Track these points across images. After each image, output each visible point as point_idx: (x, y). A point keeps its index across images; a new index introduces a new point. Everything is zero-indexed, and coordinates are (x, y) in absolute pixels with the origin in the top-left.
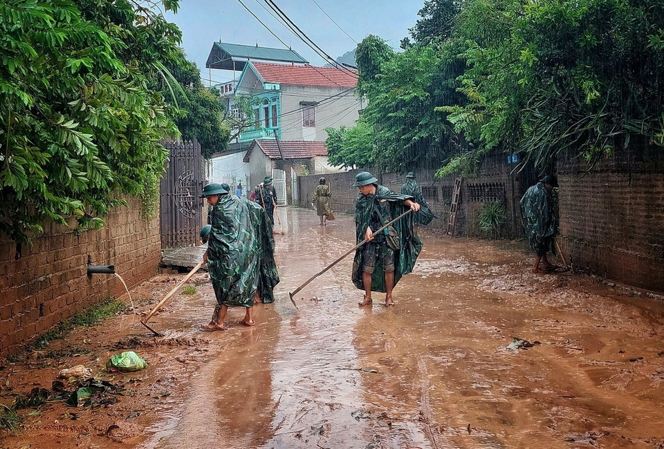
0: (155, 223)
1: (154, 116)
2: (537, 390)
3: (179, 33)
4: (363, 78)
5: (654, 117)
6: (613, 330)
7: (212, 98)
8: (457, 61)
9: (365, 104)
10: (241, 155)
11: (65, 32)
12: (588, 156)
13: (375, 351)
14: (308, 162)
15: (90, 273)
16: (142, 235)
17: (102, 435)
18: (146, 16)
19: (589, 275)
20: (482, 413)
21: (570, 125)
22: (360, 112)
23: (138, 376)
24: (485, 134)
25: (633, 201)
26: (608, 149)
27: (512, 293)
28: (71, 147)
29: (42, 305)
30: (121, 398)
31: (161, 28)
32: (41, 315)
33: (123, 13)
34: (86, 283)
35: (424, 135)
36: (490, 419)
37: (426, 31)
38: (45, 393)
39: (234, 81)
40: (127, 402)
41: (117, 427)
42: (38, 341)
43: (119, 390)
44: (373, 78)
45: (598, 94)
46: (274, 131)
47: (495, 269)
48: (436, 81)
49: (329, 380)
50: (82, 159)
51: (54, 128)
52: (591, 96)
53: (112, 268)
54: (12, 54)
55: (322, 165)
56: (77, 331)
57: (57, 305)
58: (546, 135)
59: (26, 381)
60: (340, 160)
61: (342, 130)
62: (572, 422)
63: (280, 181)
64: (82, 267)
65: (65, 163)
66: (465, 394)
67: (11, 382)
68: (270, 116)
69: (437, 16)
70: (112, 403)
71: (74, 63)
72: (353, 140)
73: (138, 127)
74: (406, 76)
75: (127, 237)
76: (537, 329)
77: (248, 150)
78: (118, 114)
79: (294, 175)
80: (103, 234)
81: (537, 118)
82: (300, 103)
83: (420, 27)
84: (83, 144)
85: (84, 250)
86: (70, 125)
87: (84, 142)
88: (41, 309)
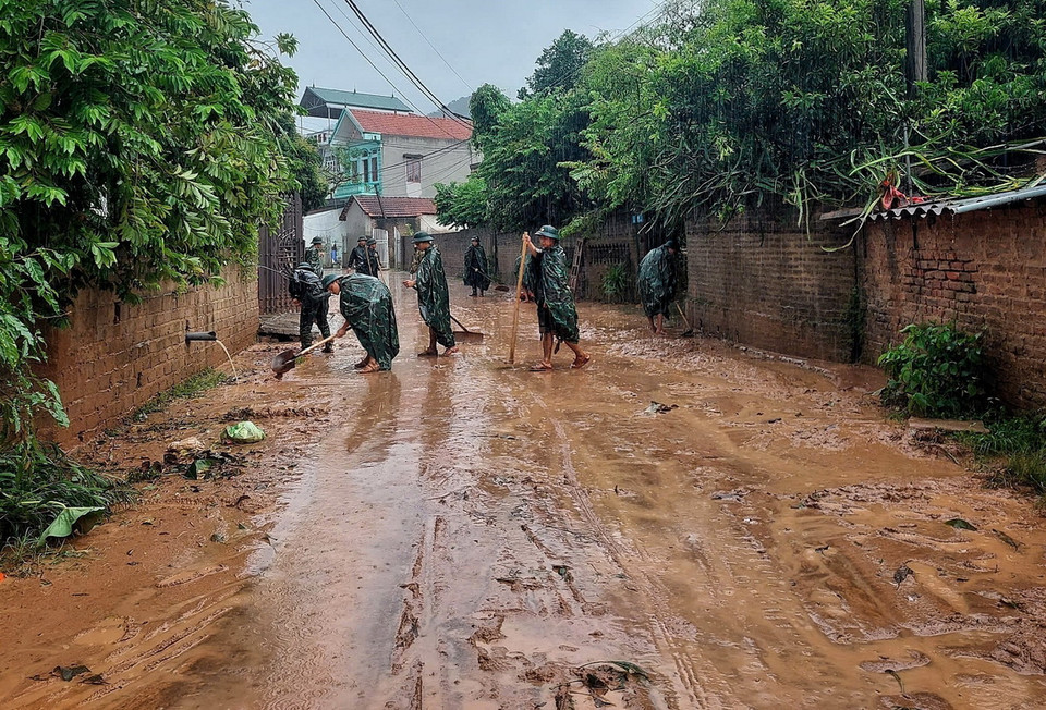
0: (253, 287)
1: (275, 167)
2: (679, 452)
3: (295, 78)
4: (477, 131)
5: (787, 175)
6: (750, 392)
7: (309, 148)
8: (579, 113)
9: (480, 158)
10: (336, 213)
11: (192, 76)
12: (721, 215)
13: (508, 418)
14: (413, 221)
15: (188, 340)
16: (240, 298)
17: (231, 506)
18: (260, 59)
19: (720, 339)
20: (626, 475)
21: (701, 183)
22: (473, 167)
23: (256, 447)
24: (611, 193)
25: (765, 262)
26: (740, 208)
27: (643, 357)
28: (190, 199)
29: (140, 374)
30: (243, 470)
31: (275, 71)
32: (139, 385)
33: (235, 56)
34: (184, 351)
35: (545, 192)
36: (635, 480)
37: (543, 81)
38: (158, 467)
39: (329, 130)
40: (250, 474)
41: (248, 497)
42: (136, 414)
43: (241, 462)
44: (489, 130)
45: (731, 150)
46: (375, 186)
47: (623, 334)
48: (557, 134)
49: (466, 447)
50: (201, 212)
51: (170, 179)
52: (725, 153)
53: (213, 334)
54: (136, 98)
55: (430, 225)
56: (177, 403)
57: (155, 376)
58: (676, 193)
59: (131, 455)
60: (450, 219)
61: (453, 186)
62: (717, 481)
63: (382, 239)
64: (180, 333)
65: (183, 216)
66: (608, 457)
67: (115, 457)
68: (370, 170)
69: (556, 65)
70: (235, 475)
71: (205, 110)
72: (465, 197)
73: (256, 179)
74: (523, 130)
75: (226, 301)
76: (672, 392)
77: (345, 206)
78: (238, 164)
79: (397, 234)
80: (202, 297)
81: (665, 175)
82: (404, 156)
83: (538, 77)
84: (203, 196)
85: (182, 315)
86: (188, 175)
87: (204, 194)
88: (139, 379)
